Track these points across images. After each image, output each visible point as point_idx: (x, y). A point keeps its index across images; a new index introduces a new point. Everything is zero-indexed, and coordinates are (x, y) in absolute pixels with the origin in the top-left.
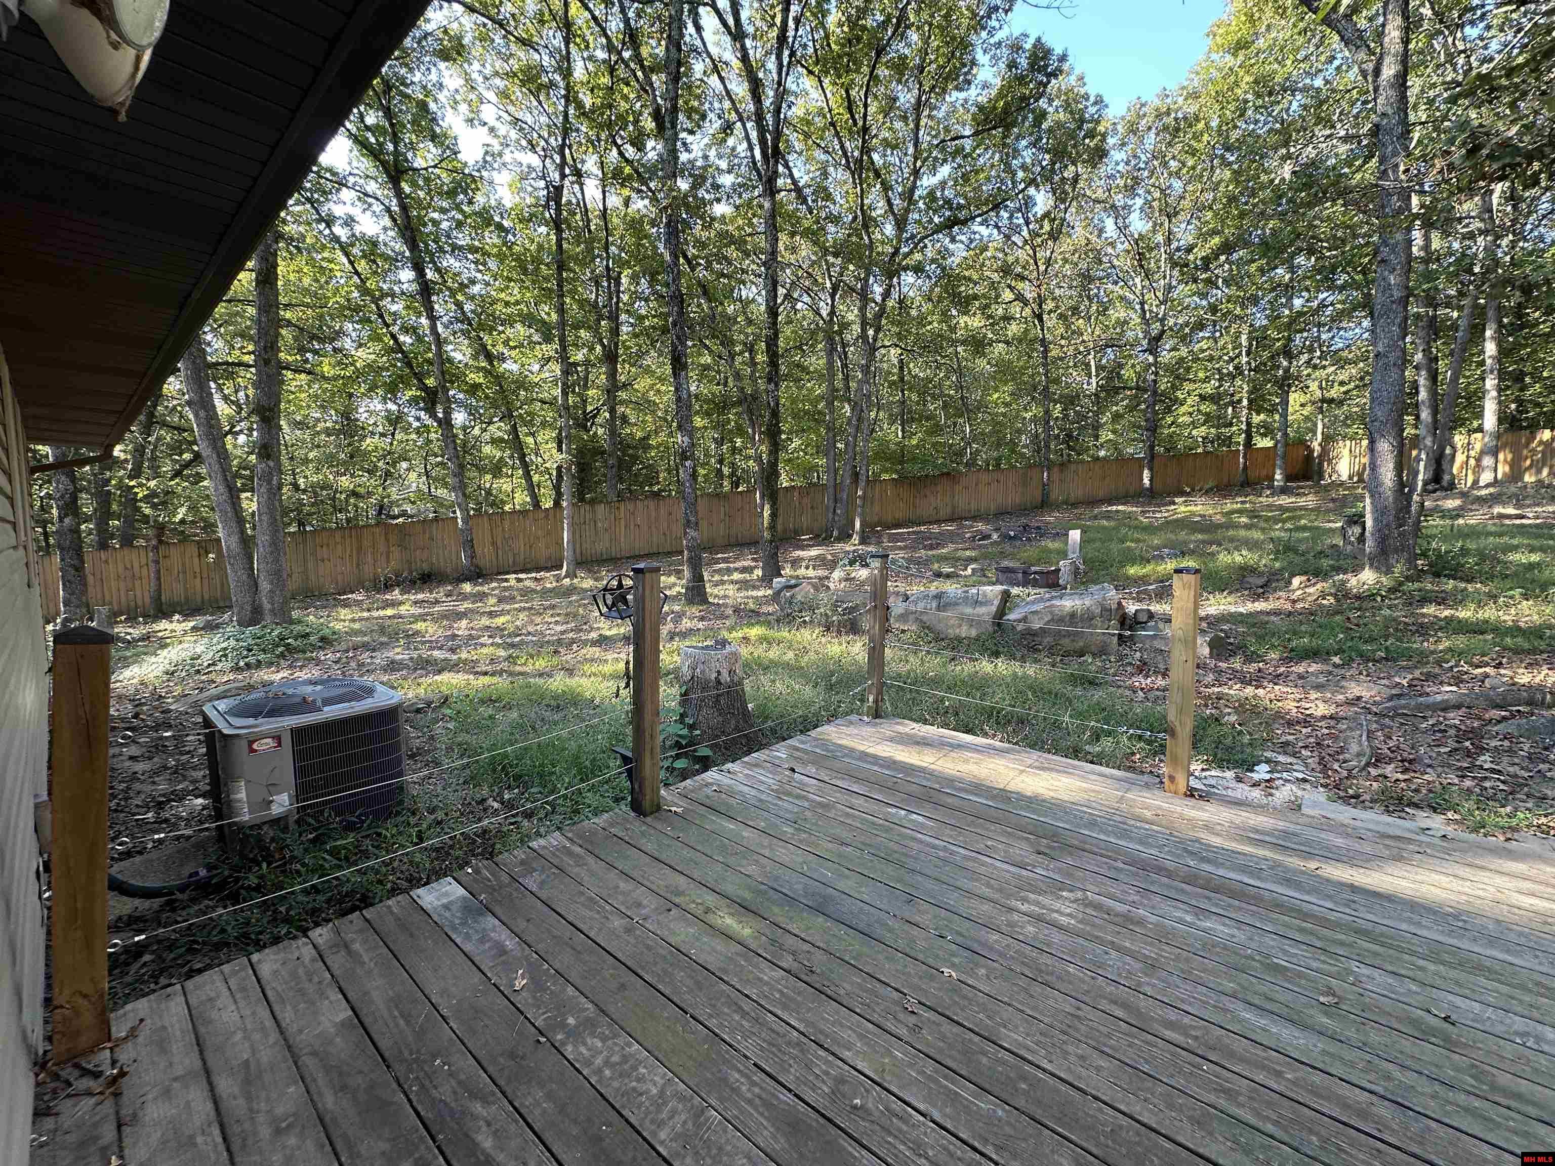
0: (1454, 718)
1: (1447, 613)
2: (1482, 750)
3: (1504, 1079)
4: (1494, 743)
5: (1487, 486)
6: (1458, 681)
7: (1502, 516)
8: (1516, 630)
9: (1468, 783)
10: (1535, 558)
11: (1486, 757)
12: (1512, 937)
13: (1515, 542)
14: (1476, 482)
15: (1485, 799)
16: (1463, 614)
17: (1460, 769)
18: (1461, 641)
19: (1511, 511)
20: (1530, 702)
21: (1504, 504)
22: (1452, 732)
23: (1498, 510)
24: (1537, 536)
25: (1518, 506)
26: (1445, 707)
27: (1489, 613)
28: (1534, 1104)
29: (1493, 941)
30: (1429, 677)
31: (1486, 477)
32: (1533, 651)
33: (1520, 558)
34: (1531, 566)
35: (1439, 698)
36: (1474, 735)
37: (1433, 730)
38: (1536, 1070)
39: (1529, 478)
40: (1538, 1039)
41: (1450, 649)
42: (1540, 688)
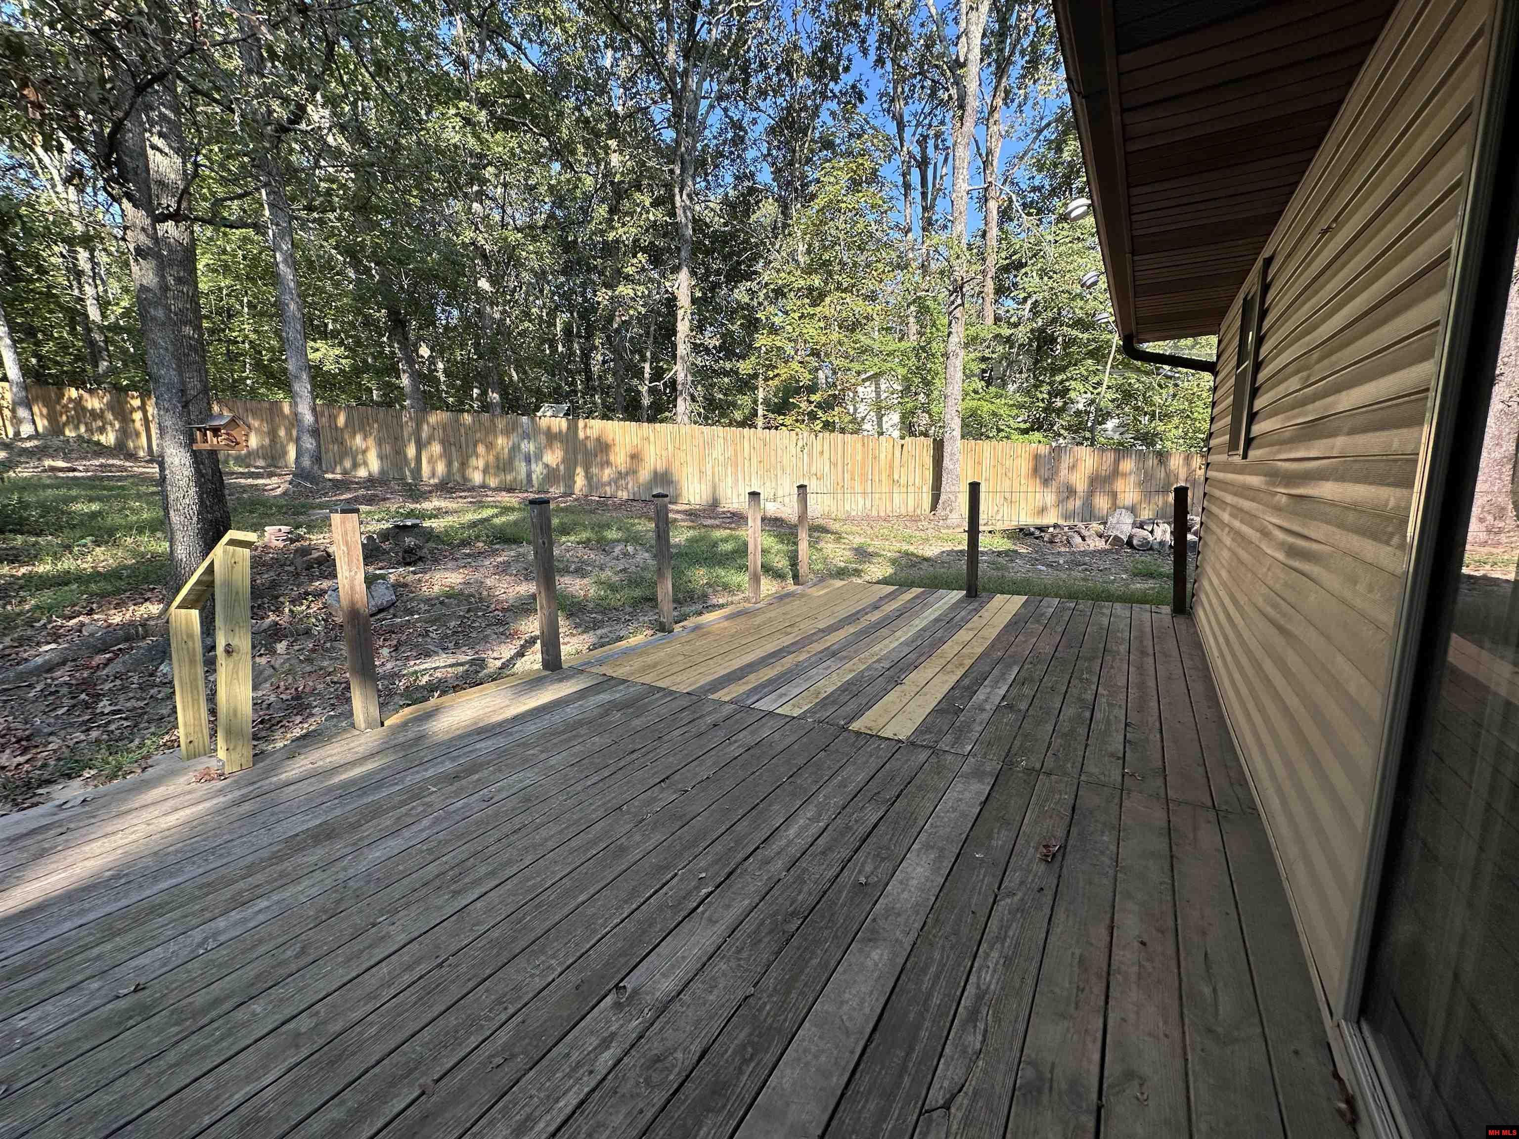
0: (62, 675)
1: (23, 570)
2: (98, 697)
3: (200, 999)
4: (107, 686)
5: (30, 438)
6: (55, 637)
7: (53, 469)
8: (96, 576)
9: (94, 734)
10: (95, 507)
11: (105, 702)
12: (172, 859)
13: (74, 493)
14: (17, 433)
15: (114, 745)
16: (43, 568)
17: (84, 723)
18: (47, 597)
19: (61, 464)
20: (127, 639)
21: (53, 457)
22: (64, 690)
23: (48, 463)
24: (93, 488)
25: (66, 459)
26: (49, 667)
27: (67, 564)
28: (227, 997)
29: (156, 876)
30: (22, 641)
31: (26, 430)
32: (118, 592)
33: (80, 507)
34: (94, 515)
35: (40, 660)
36: (86, 685)
37: (44, 694)
38: (220, 965)
39: (69, 433)
40: (215, 935)
41: (38, 607)
42: (132, 623)
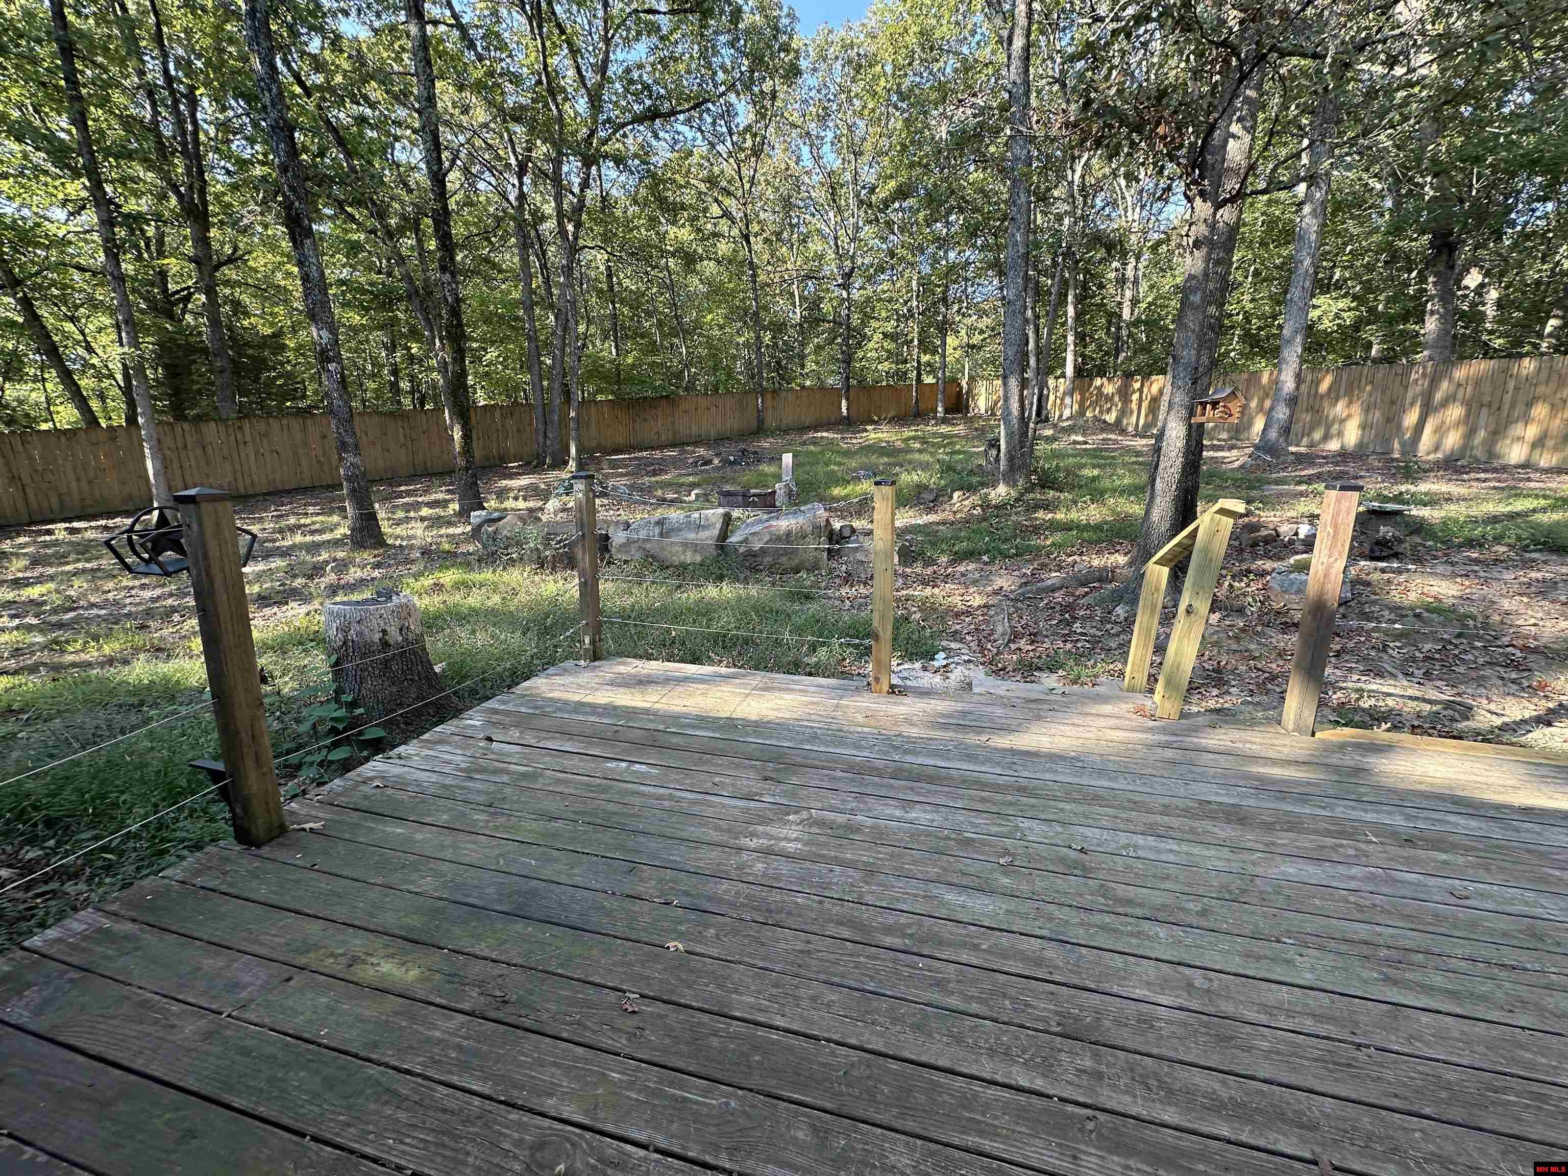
0: (1059, 596)
1: (1050, 516)
2: (1075, 618)
3: (1121, 890)
4: (1082, 613)
5: (1068, 419)
6: (1060, 568)
7: (1075, 442)
8: (1087, 527)
9: (1069, 646)
10: (1096, 472)
11: (1077, 625)
12: (1110, 766)
13: (1083, 461)
14: (1061, 416)
15: (1079, 657)
16: (1060, 516)
17: (1064, 635)
18: (1058, 537)
19: (1080, 438)
20: (1100, 580)
21: (1076, 433)
22: (1058, 608)
23: (1073, 437)
24: (1096, 457)
25: (1084, 435)
26: (1053, 589)
27: (1074, 515)
28: (1140, 905)
29: (1100, 773)
30: (1043, 566)
31: (1067, 413)
32: (1098, 542)
33: (1088, 472)
34: (1094, 479)
35: (1050, 582)
36: (1069, 608)
37: (1049, 607)
38: (1136, 874)
39: (1089, 414)
40: (1136, 847)
41: (1053, 544)
42: (1105, 568)
